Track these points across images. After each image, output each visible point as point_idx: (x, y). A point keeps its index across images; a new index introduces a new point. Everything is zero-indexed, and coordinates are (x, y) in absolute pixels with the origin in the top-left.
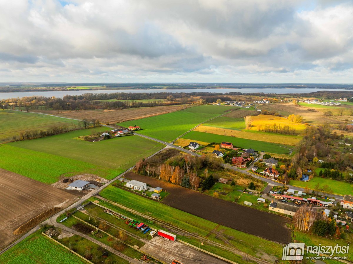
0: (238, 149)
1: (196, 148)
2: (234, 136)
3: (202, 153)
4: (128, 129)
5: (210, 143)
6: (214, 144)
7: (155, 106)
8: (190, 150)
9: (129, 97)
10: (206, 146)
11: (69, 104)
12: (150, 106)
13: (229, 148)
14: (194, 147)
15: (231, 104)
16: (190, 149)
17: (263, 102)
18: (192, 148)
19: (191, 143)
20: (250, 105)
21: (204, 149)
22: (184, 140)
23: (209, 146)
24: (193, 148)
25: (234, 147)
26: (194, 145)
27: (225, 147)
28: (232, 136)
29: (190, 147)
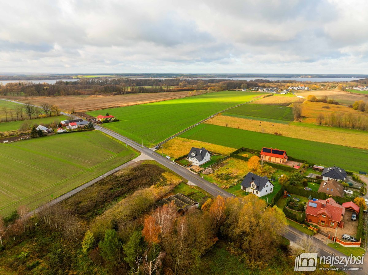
0: (301, 164)
1: (202, 162)
2: (280, 135)
3: (218, 176)
4: (96, 119)
5: (235, 150)
6: (243, 150)
7: (160, 92)
8: (189, 168)
9: (133, 83)
10: (227, 157)
11: (46, 88)
12: (154, 91)
13: (279, 162)
14: (200, 161)
15: (259, 90)
16: (190, 165)
17: (301, 88)
18: (195, 162)
19: (193, 150)
20: (285, 91)
21: (222, 165)
22: (183, 142)
23: (234, 155)
24: (198, 162)
25: (290, 159)
26: (200, 154)
27: (270, 159)
28: (276, 134)
29: (190, 160)
